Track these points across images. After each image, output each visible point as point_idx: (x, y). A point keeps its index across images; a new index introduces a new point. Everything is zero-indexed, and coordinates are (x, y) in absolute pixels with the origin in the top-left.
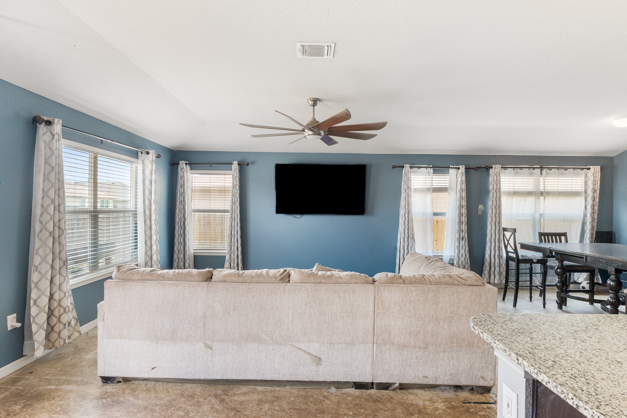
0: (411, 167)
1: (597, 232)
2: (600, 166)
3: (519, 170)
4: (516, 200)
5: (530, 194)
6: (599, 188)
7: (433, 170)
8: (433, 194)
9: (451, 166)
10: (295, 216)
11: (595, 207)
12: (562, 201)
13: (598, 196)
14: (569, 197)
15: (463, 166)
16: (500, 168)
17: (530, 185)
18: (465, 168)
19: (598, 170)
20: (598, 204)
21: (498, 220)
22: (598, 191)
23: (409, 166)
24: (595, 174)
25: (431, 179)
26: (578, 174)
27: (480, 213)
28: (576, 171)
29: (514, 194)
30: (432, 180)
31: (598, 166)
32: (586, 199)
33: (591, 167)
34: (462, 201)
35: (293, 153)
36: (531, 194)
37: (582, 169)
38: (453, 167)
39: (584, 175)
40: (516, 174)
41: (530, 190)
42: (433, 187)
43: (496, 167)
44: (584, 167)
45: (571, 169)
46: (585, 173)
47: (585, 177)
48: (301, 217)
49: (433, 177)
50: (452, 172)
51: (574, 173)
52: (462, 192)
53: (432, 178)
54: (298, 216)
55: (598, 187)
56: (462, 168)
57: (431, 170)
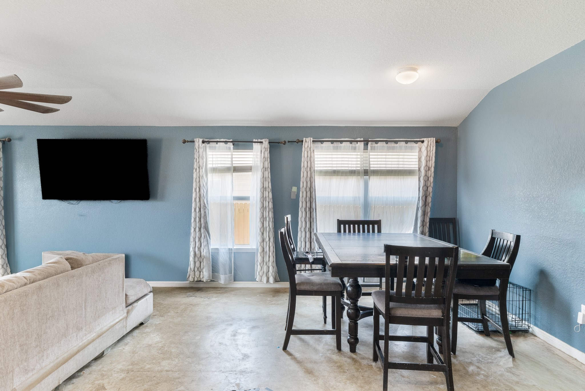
0: (203, 142)
1: (431, 220)
2: (434, 139)
3: (339, 144)
4: (335, 181)
5: (352, 173)
6: (433, 165)
7: (233, 144)
8: (234, 174)
9: (254, 140)
10: (72, 202)
11: (429, 188)
12: (392, 182)
13: (433, 175)
14: (400, 177)
15: (266, 139)
16: (312, 141)
17: (353, 163)
18: (269, 142)
19: (432, 143)
20: (432, 185)
21: (308, 205)
22: (433, 169)
23: (201, 140)
24: (429, 147)
25: (230, 156)
26: (412, 148)
27: (293, 197)
28: (409, 144)
29: (334, 173)
30: (232, 158)
31: (432, 138)
32: (419, 178)
33: (425, 139)
34: (265, 182)
35: (67, 126)
36: (354, 173)
37: (416, 142)
38: (257, 141)
39: (417, 150)
40: (336, 149)
41: (352, 168)
42: (234, 165)
43: (307, 141)
44: (418, 140)
45: (402, 142)
46: (419, 147)
47: (419, 152)
48: (78, 203)
49: (233, 153)
50: (256, 147)
51: (407, 147)
52: (265, 172)
53: (232, 155)
54: (74, 202)
55: (432, 163)
56: (265, 142)
57: (231, 145)
